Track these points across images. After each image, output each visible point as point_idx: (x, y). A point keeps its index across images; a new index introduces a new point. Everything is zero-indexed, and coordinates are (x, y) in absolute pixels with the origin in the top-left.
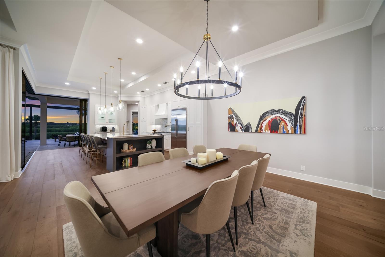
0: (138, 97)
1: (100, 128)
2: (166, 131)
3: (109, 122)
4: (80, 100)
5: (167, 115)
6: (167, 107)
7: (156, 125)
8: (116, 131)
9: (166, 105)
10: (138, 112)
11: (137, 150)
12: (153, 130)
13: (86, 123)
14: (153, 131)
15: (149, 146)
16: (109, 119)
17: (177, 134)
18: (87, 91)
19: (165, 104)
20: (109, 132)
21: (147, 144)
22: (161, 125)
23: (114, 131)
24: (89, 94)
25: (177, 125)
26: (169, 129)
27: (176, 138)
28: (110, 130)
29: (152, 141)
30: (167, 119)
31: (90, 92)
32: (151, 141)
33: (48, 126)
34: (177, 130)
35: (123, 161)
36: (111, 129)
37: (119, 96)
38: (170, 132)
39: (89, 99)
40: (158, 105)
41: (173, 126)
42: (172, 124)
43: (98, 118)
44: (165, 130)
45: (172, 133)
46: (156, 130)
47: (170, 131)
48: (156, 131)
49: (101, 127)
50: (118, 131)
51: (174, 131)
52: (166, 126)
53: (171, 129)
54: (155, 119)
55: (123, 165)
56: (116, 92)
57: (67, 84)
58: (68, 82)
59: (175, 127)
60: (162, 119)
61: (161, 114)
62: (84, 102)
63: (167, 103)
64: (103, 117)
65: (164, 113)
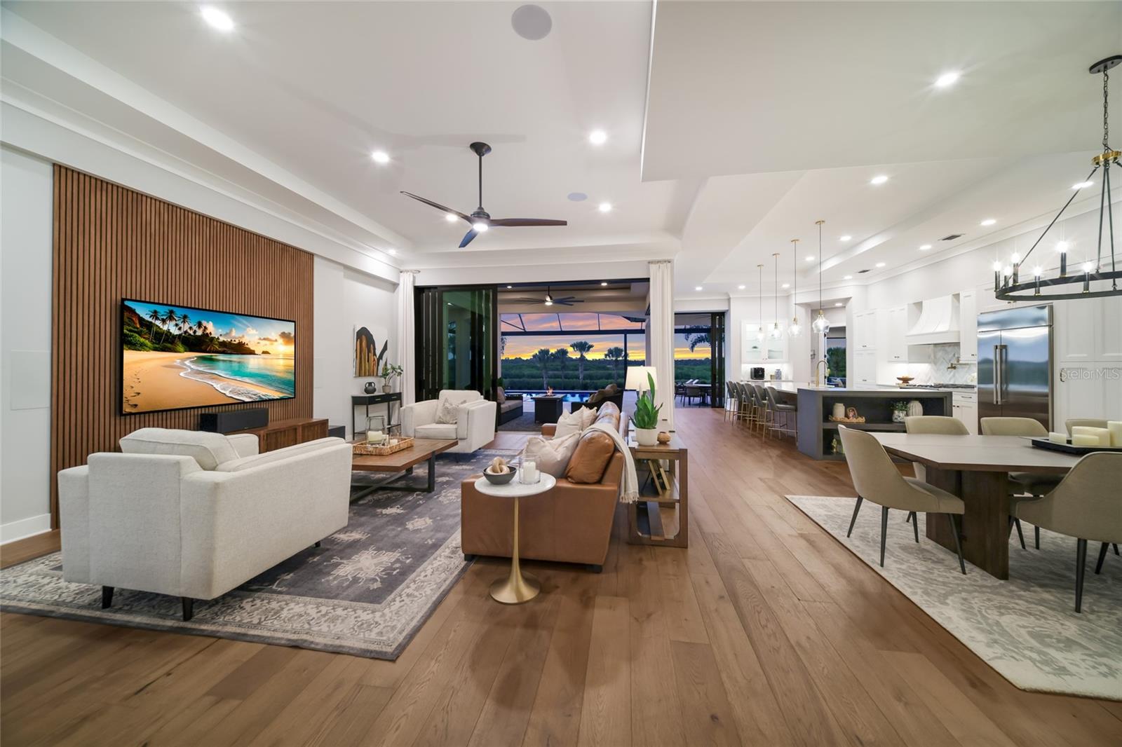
0: (848, 288)
1: (750, 370)
2: (951, 383)
3: (769, 358)
4: (712, 316)
5: (959, 332)
6: (956, 309)
7: (910, 364)
8: (783, 379)
9: (953, 302)
10: (845, 327)
11: (866, 422)
12: (899, 379)
13: (723, 356)
14: (901, 382)
15: (899, 415)
16: (769, 351)
17: (1004, 393)
18: (727, 294)
19: (949, 299)
20: (770, 379)
21: (896, 412)
22: (930, 363)
23: (780, 379)
24: (729, 300)
25: (1004, 361)
26: (972, 377)
27: (1001, 405)
28: (771, 376)
29: (908, 406)
30: (957, 344)
31: (731, 296)
32: (907, 404)
33: (678, 367)
34: (1006, 378)
35: (834, 440)
36: (773, 374)
37: (794, 292)
38: (973, 387)
39: (728, 310)
40: (919, 305)
41: (986, 366)
42: (981, 358)
43: (746, 348)
44: (950, 379)
45: (979, 388)
46: (913, 379)
47: (973, 384)
48: (911, 382)
49: (753, 370)
50: (790, 378)
51: (992, 383)
52: (955, 368)
53: (976, 375)
54: (907, 347)
55: (835, 450)
56: (786, 286)
57: (699, 289)
58: (702, 286)
59: (997, 371)
60: (935, 344)
61: (931, 331)
62: (719, 318)
63: (959, 294)
64: (755, 347)
65: (943, 327)
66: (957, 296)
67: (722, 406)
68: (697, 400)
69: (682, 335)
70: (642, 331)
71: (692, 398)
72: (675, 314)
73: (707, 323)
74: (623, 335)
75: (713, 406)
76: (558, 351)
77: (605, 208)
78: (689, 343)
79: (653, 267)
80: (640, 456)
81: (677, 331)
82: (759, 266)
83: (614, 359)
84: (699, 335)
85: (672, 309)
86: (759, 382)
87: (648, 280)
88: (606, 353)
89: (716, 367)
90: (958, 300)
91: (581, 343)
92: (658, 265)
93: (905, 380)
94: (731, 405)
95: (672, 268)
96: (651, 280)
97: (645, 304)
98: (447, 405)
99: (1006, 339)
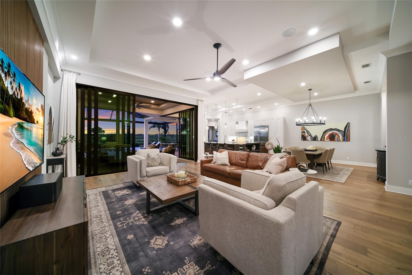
0: (219, 116)
5: (248, 129)
7: (235, 136)
19: (245, 122)
25: (261, 136)
30: (247, 132)
59: (259, 138)
60: (239, 132)
61: (242, 129)
63: (248, 121)
65: (245, 128)
66: (247, 122)
82: (207, 106)
90: (248, 123)
92: (200, 101)
93: (233, 140)
96: (199, 107)
99: (261, 131)
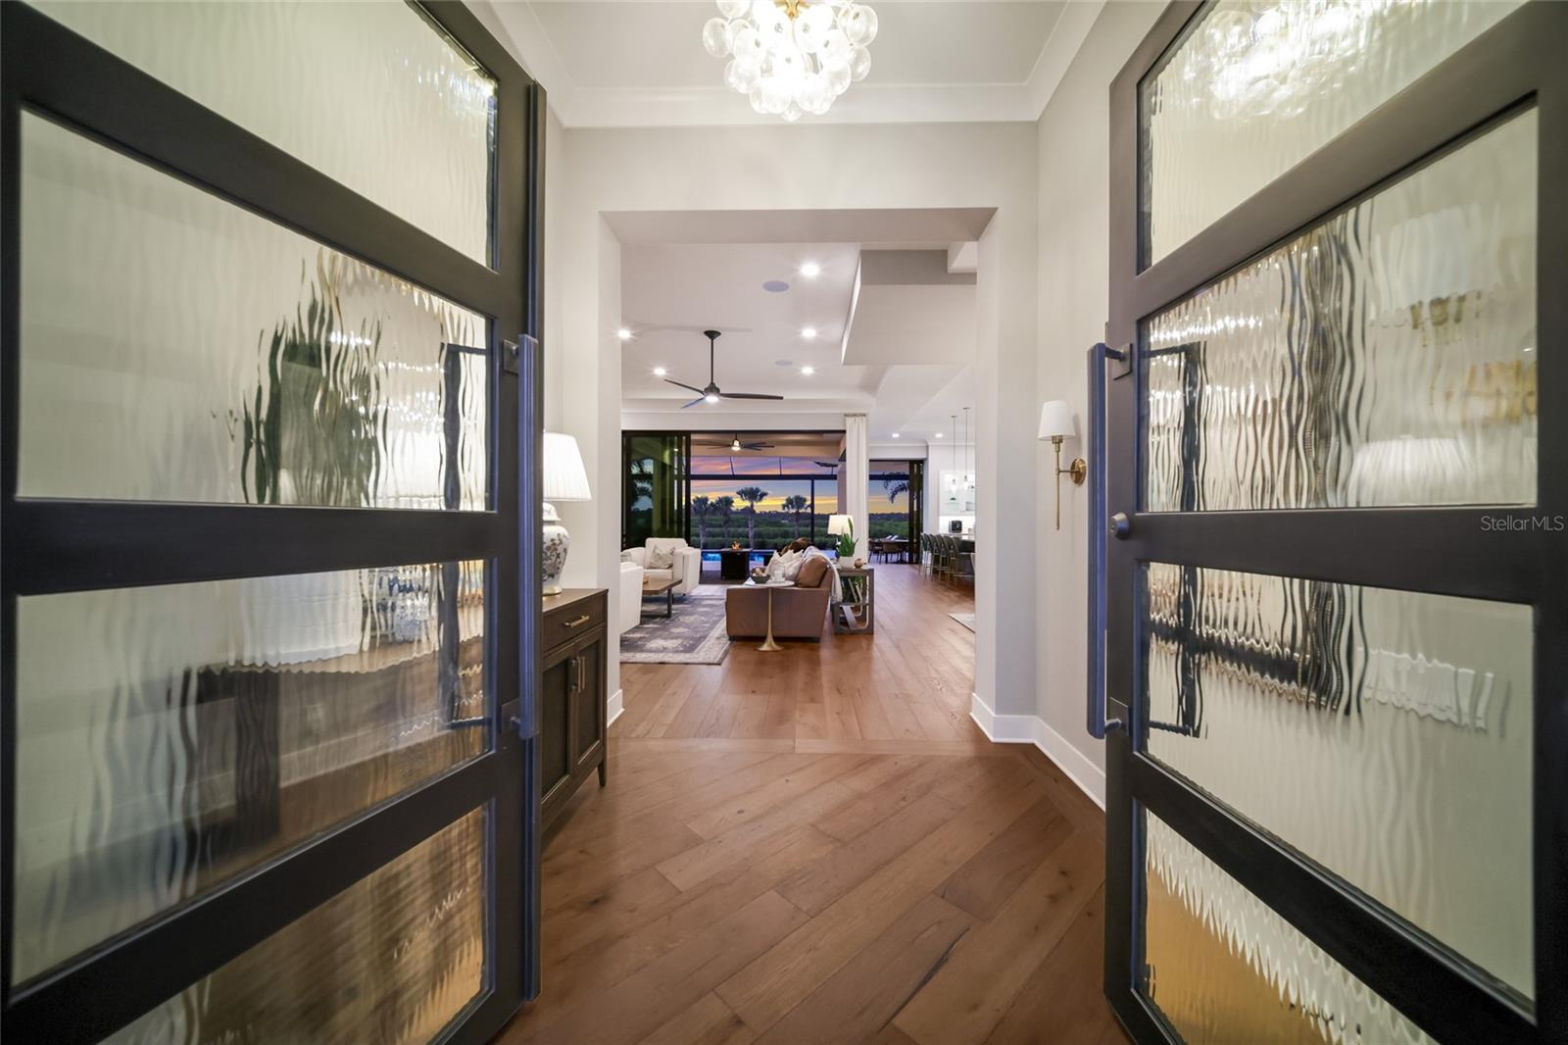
1: (948, 523)
3: (967, 510)
4: (908, 464)
13: (921, 508)
16: (967, 503)
18: (926, 442)
20: (966, 533)
24: (927, 447)
28: (968, 529)
31: (929, 444)
33: (873, 521)
36: (970, 527)
39: (926, 459)
43: (944, 499)
49: (951, 522)
57: (895, 435)
58: (899, 433)
62: (917, 466)
64: (953, 499)
67: (919, 562)
68: (895, 557)
69: (881, 483)
70: (833, 477)
71: (889, 556)
72: (871, 461)
73: (905, 470)
74: (810, 481)
75: (911, 562)
76: (720, 500)
77: (807, 371)
78: (889, 493)
79: (849, 420)
80: (845, 574)
81: (872, 477)
82: (953, 416)
83: (794, 511)
84: (900, 482)
85: (867, 455)
86: (956, 535)
87: (844, 432)
88: (784, 502)
89: (915, 519)
91: (752, 489)
92: (853, 418)
94: (927, 558)
95: (867, 421)
96: (848, 432)
97: (839, 450)
98: (658, 551)
